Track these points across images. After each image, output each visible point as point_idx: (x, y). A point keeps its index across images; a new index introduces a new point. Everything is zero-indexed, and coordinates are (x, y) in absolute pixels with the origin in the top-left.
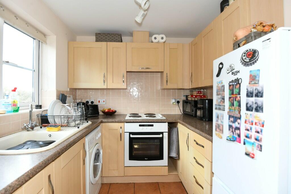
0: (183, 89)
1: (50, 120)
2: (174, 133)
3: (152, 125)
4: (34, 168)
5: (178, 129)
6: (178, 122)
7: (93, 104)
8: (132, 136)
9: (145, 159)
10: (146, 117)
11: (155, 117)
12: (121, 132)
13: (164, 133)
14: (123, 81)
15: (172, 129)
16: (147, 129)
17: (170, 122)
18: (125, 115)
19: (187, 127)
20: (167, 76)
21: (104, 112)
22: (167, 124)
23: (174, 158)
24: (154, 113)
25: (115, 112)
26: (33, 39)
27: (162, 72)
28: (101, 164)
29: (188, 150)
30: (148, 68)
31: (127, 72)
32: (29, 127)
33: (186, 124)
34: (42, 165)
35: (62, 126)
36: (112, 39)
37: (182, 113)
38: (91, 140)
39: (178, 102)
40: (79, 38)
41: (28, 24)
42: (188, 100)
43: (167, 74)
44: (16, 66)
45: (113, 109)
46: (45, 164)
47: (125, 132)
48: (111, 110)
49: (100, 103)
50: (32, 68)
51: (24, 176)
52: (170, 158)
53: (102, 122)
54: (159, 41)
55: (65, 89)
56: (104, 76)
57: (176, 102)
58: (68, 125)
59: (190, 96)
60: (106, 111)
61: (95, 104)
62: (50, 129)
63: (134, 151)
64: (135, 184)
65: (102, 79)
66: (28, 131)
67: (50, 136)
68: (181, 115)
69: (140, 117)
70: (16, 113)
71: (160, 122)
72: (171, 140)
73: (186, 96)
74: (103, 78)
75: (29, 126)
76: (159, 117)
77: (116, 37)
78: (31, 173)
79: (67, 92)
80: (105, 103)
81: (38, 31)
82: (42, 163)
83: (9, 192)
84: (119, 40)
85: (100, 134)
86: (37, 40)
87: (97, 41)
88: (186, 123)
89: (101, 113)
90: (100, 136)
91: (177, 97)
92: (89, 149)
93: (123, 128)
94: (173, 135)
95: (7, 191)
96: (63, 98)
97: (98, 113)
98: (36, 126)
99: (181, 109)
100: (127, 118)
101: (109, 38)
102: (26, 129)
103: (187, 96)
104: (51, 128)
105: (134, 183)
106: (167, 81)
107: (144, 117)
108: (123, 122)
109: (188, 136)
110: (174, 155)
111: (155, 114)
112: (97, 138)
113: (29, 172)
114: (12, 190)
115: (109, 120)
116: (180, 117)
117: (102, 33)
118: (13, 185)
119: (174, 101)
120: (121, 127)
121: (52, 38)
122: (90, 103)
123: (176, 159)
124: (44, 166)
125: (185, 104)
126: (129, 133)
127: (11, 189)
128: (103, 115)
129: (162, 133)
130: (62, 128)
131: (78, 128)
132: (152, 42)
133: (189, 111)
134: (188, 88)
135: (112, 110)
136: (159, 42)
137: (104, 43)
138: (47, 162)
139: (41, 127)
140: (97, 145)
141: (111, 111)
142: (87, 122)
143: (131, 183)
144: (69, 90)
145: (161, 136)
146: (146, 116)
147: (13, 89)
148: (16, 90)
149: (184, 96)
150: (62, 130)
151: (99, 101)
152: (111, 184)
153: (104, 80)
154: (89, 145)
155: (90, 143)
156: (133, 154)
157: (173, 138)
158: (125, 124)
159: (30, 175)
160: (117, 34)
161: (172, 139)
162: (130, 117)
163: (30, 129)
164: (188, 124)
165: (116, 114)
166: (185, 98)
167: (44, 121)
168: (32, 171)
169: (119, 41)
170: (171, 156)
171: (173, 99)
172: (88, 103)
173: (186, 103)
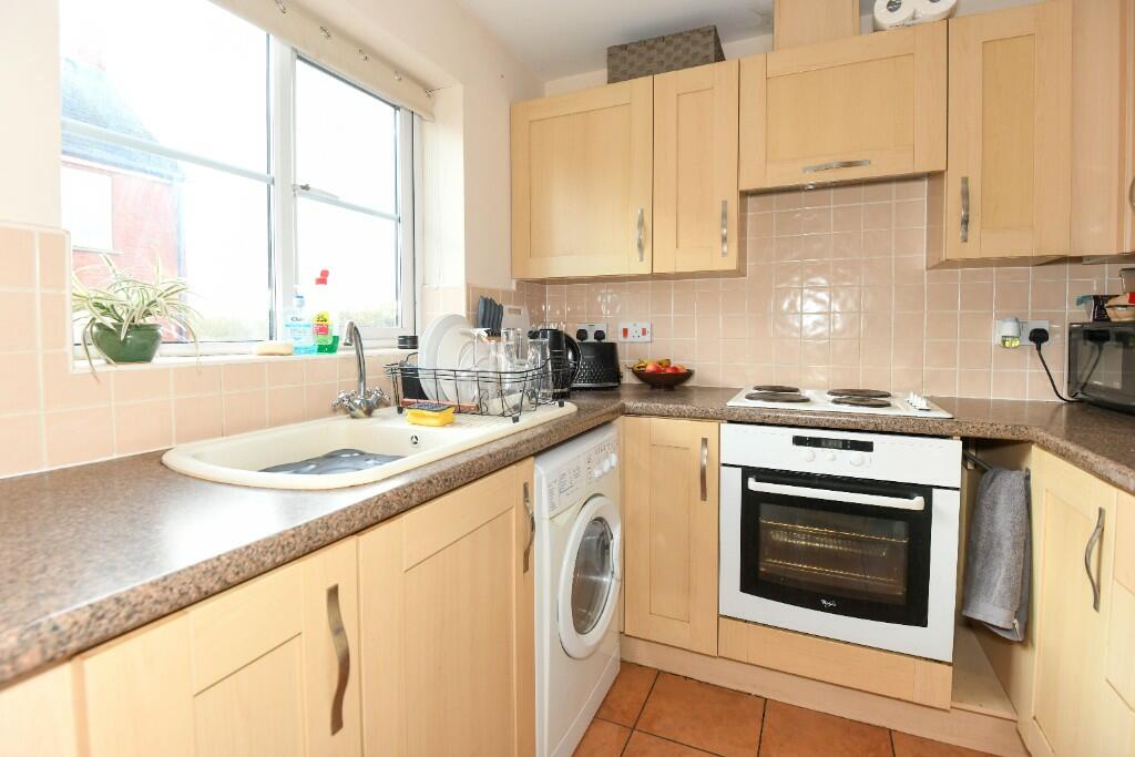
0: (1078, 260)
1: (427, 385)
2: (1002, 499)
3: (867, 447)
4: (248, 547)
5: (1028, 478)
6: (1032, 442)
7: (603, 341)
8: (753, 485)
9: (824, 602)
10: (835, 402)
11: (888, 405)
12: (705, 461)
13: (934, 490)
14: (724, 239)
15: (989, 475)
16: (834, 459)
17: (980, 435)
18: (732, 392)
19: (1091, 470)
20: (965, 194)
21: (639, 373)
22: (956, 446)
23: (995, 630)
24: (883, 389)
25: (689, 374)
26: (392, 109)
27: (935, 176)
28: (614, 582)
29: (1096, 606)
30: (849, 164)
31: (744, 195)
32: (355, 405)
33: (1085, 453)
34: (291, 540)
35: (459, 410)
36: (677, 59)
37: (1065, 395)
38: (567, 478)
39: (1039, 337)
40: (552, 87)
41: (366, 51)
42: (1109, 319)
43: (965, 181)
44: (333, 201)
45: (680, 362)
46: (310, 538)
47: (724, 465)
48: (672, 366)
49: (629, 338)
50: (392, 212)
51: (195, 571)
52: (967, 624)
53: (624, 411)
54: (914, 13)
55: (501, 283)
56: (641, 223)
57: (1027, 334)
58: (479, 410)
59: (1125, 300)
60: (650, 368)
61: (608, 339)
62: (417, 415)
63: (769, 557)
64: (768, 702)
65: (634, 235)
66: (353, 417)
67: (414, 440)
68: (1061, 405)
69: (806, 400)
70: (327, 355)
71: (910, 431)
72: (979, 529)
73: (1096, 298)
74: (637, 233)
75: (358, 402)
76: (910, 405)
77: (695, 43)
78: (229, 565)
79: (507, 293)
80: (647, 338)
81: (401, 72)
82: (293, 532)
83: (111, 621)
84: (707, 57)
85: (614, 458)
86: (406, 109)
87: (612, 79)
88: (1093, 450)
89: (628, 379)
90: (612, 468)
91: (1033, 307)
92: (556, 512)
93: (712, 443)
94: (993, 508)
95: (102, 617)
96: (489, 316)
97: (617, 377)
98: (381, 403)
99: (1060, 373)
100: (739, 402)
101: (662, 57)
102: (346, 409)
103: (1100, 302)
104: (419, 411)
105: (766, 699)
106: (966, 222)
107: (822, 404)
108: (713, 419)
109: (1100, 527)
110: (993, 611)
111: (888, 395)
112: (597, 473)
113: (223, 558)
114: (129, 617)
115: (652, 405)
116: (1053, 417)
117: (633, 43)
118: (133, 600)
119: (1009, 328)
120: (705, 441)
121: (452, 97)
122: (591, 339)
123: (1009, 642)
124: (300, 547)
125: (1086, 347)
126: (740, 469)
127: (123, 613)
128: (636, 387)
129: (926, 491)
130: (459, 418)
131: (516, 420)
132: (876, 28)
133: (1117, 385)
134: (1114, 252)
135: (675, 369)
136: (914, 18)
137: (642, 83)
138: (319, 531)
139: (400, 410)
140: (599, 498)
141: (669, 371)
142: (561, 405)
143: (749, 694)
144: (514, 287)
145: (916, 503)
146: (833, 397)
147: (319, 276)
148: (329, 279)
149: (1080, 301)
150: (457, 424)
151: (625, 332)
152: (659, 673)
153: (640, 240)
154: (551, 493)
155: (561, 486)
156: (762, 569)
157: (992, 522)
158: (726, 427)
159: (226, 570)
160: (698, 31)
161: (984, 529)
162: (749, 397)
163: (358, 412)
164: (1102, 454)
165: (691, 383)
166: (1084, 315)
167: (411, 388)
168: (236, 556)
169: (706, 61)
170: (979, 616)
171: (1002, 318)
172: (586, 338)
173: (1089, 343)
